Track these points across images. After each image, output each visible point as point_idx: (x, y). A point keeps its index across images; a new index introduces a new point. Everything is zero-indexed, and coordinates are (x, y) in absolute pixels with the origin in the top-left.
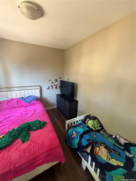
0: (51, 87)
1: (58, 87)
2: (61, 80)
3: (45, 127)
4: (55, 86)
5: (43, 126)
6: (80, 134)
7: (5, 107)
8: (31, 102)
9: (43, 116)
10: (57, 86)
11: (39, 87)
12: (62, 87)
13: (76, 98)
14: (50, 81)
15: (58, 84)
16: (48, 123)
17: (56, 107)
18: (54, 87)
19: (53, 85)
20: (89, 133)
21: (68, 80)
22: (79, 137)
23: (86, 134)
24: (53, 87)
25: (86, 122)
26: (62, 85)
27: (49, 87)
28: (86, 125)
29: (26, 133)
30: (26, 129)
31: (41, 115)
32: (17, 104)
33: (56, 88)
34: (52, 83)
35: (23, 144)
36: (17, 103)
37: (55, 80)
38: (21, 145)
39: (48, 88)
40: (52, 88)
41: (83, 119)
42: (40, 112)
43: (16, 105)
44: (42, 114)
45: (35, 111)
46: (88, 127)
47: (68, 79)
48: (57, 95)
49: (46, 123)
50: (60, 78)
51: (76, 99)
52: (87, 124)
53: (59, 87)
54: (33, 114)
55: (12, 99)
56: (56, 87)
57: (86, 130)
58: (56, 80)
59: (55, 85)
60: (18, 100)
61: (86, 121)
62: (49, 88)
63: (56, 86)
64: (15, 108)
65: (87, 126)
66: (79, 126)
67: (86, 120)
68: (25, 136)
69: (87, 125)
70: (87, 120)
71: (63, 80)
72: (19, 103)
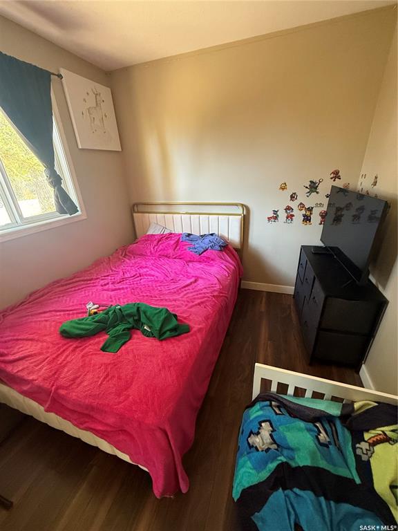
0: (282, 215)
1: (316, 218)
2: (339, 183)
3: (173, 341)
4: (303, 212)
5: (168, 334)
6: (284, 460)
7: (152, 249)
8: (205, 251)
9: (199, 304)
10: (310, 209)
11: (240, 211)
12: (337, 219)
13: (384, 286)
14: (283, 187)
15: (319, 201)
16: (192, 335)
17: (290, 290)
18: (298, 215)
19: (294, 205)
20: (346, 507)
21: (375, 184)
22: (272, 466)
23: (317, 495)
24: (293, 216)
25: (367, 436)
26: (339, 209)
27: (275, 212)
28: (354, 449)
29: (123, 330)
30: (131, 320)
31: (198, 298)
32: (174, 250)
33: (307, 219)
34: (293, 197)
35: (101, 352)
36: (174, 246)
37: (308, 184)
38: (96, 354)
39: (271, 215)
40: (290, 217)
41: (356, 406)
42: (206, 288)
43: (171, 251)
44: (201, 298)
45: (196, 281)
46: (365, 468)
47: (376, 178)
48: (303, 247)
49: (188, 330)
50: (336, 175)
51: (380, 289)
52: (364, 446)
53: (324, 216)
54: (185, 287)
55: (171, 234)
56: (304, 216)
57: (342, 472)
58: (313, 187)
59: (302, 206)
60: (179, 240)
61: (367, 431)
62: (276, 218)
63: (308, 213)
64: (169, 258)
65: (358, 458)
66: (310, 425)
67: (374, 428)
68: (117, 337)
69: (365, 458)
70: (379, 431)
71: (351, 187)
72: (178, 248)
